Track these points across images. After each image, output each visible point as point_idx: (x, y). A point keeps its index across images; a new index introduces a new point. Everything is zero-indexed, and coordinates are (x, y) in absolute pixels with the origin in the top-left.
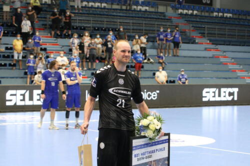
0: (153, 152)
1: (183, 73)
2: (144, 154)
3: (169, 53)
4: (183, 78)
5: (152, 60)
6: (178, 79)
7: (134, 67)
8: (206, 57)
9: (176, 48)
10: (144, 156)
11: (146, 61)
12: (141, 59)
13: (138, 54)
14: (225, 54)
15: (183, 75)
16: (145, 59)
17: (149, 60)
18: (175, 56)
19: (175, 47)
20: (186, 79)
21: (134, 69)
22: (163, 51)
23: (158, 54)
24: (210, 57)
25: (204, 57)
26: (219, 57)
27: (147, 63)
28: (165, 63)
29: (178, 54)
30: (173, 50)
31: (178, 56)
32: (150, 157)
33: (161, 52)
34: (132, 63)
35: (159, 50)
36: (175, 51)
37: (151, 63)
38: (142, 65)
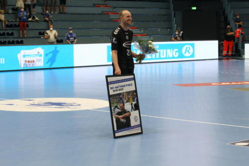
0: (124, 86)
1: (71, 32)
2: (117, 87)
3: (55, 11)
4: (72, 37)
5: (37, 18)
6: (66, 38)
7: (18, 26)
8: (96, 14)
9: (63, 5)
10: (118, 89)
11: (30, 19)
12: (25, 18)
13: (22, 12)
14: (115, 10)
15: (71, 34)
16: (30, 17)
17: (34, 18)
18: (61, 13)
19: (61, 4)
20: (75, 38)
21: (19, 28)
22: (48, 8)
23: (43, 12)
24: (99, 14)
25: (92, 14)
26: (108, 14)
27: (31, 21)
28: (51, 21)
29: (65, 11)
30: (59, 7)
31: (65, 13)
32: (122, 89)
33: (46, 9)
34: (16, 21)
35: (44, 8)
36: (61, 7)
37: (36, 21)
38: (27, 23)
